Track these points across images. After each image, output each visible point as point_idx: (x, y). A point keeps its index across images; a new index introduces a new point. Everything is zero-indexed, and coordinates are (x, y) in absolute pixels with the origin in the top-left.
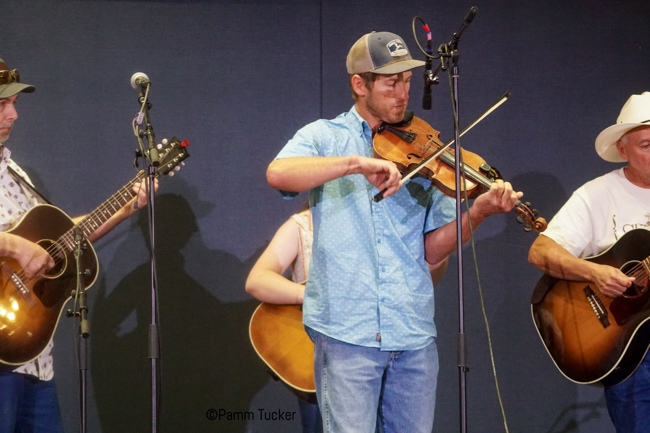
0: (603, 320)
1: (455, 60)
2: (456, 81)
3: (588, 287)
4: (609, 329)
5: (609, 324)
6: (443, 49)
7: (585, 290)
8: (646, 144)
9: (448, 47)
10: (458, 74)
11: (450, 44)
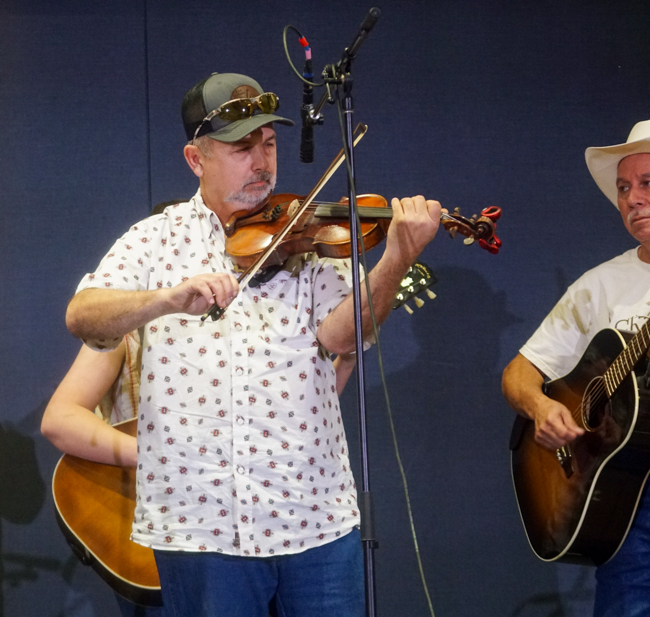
1: (347, 87)
2: (349, 119)
5: (572, 472)
6: (330, 72)
9: (337, 68)
10: (352, 108)
11: (339, 64)
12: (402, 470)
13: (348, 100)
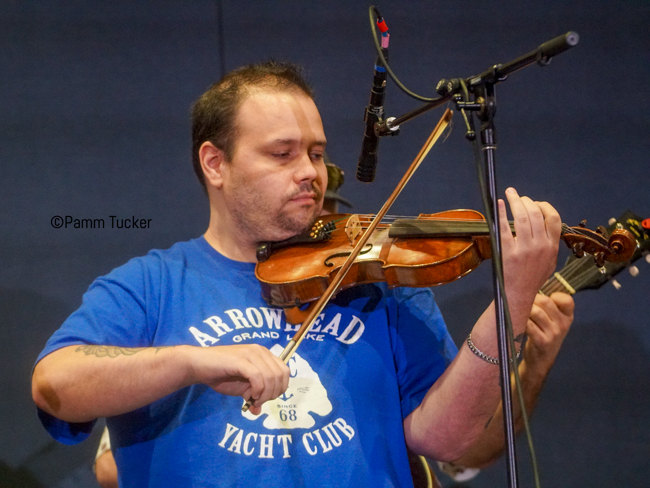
2: (490, 158)
13: (488, 133)
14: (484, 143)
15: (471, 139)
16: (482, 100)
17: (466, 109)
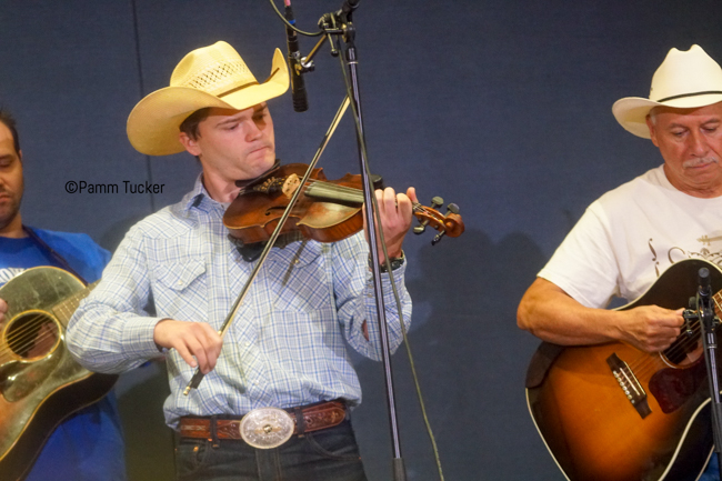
0: (640, 404)
1: (350, 37)
2: (354, 71)
3: (614, 356)
4: (649, 419)
5: (650, 412)
6: (329, 21)
7: (608, 361)
8: (679, 130)
9: (336, 17)
10: (356, 59)
11: (339, 13)
12: (431, 433)
13: (351, 51)
14: (348, 60)
15: (335, 55)
16: (344, 26)
17: (332, 34)
